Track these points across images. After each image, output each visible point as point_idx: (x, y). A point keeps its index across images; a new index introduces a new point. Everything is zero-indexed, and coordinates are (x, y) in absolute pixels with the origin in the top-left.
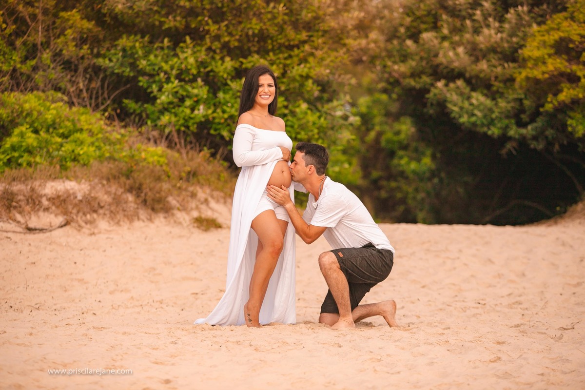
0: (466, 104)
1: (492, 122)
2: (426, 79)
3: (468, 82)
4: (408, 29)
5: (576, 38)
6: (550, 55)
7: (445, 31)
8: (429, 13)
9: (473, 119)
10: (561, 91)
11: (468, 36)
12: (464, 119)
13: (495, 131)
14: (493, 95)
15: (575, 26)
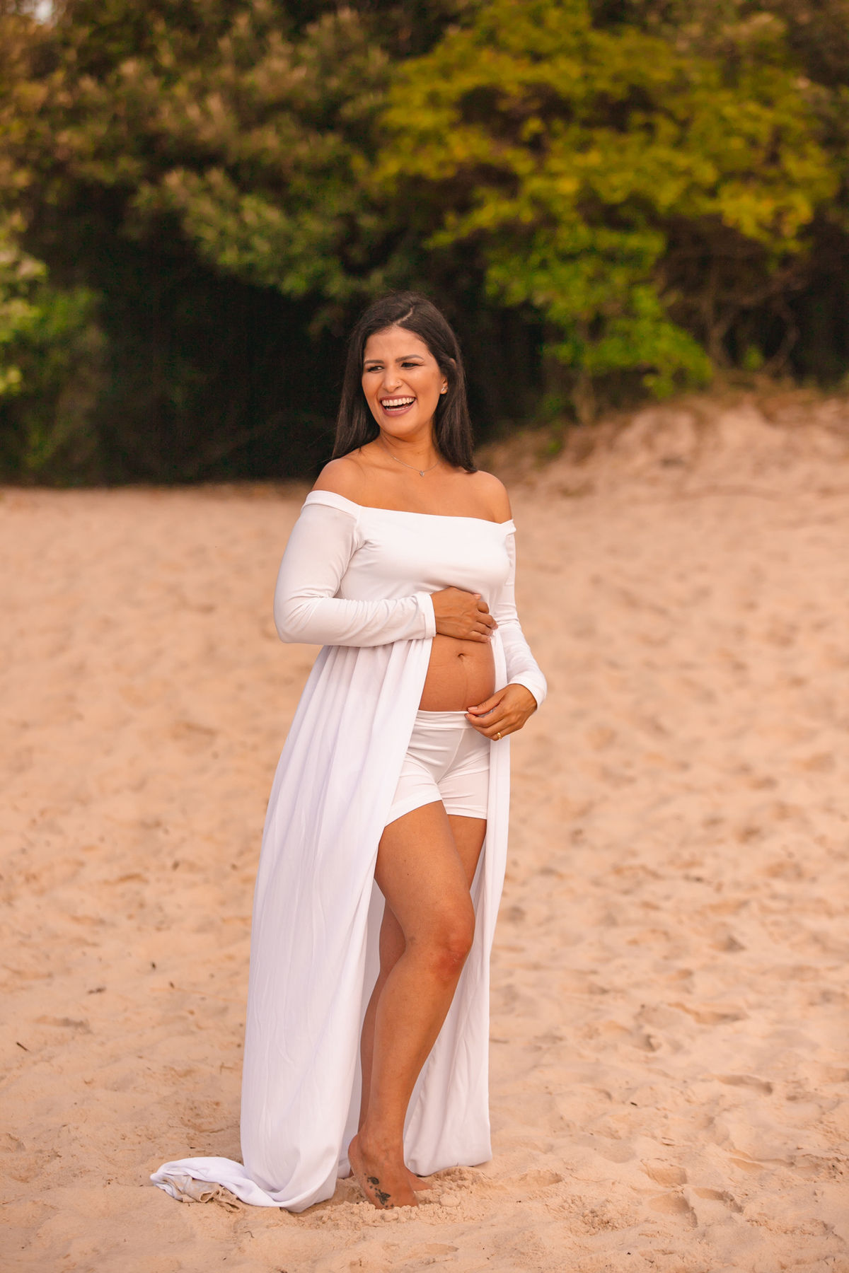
0: (230, 223)
1: (289, 264)
2: (128, 165)
3: (233, 173)
4: (83, 51)
5: (513, 89)
6: (454, 126)
7: (167, 59)
8: (126, 19)
9: (249, 258)
10: (479, 204)
11: (227, 72)
12: (229, 258)
13: (294, 284)
14: (291, 205)
15: (506, 62)
